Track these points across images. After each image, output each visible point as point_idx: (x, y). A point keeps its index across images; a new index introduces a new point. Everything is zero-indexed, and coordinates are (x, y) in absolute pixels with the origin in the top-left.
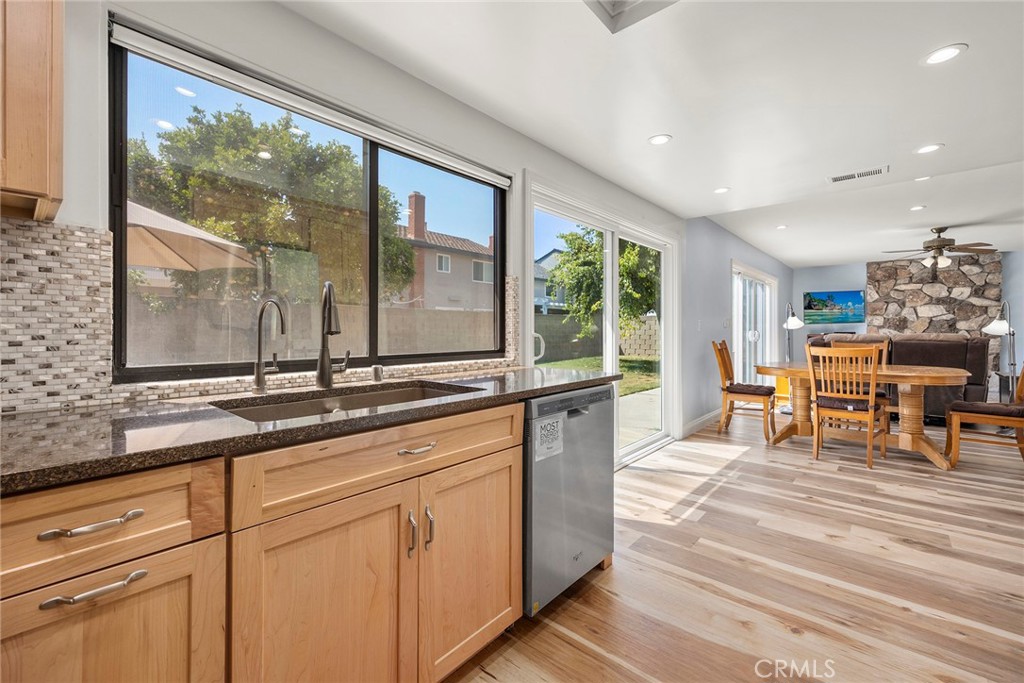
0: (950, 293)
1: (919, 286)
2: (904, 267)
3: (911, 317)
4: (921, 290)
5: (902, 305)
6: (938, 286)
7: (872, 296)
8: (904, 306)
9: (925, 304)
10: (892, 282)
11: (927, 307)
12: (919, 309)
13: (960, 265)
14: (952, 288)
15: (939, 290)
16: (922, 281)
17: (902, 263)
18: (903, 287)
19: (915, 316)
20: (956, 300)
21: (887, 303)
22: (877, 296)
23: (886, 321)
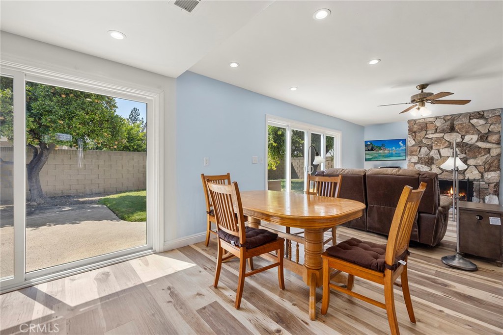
0: (463, 139)
1: (442, 135)
2: (432, 122)
3: (436, 156)
4: (443, 137)
5: (430, 148)
6: (454, 135)
7: (411, 142)
8: (432, 149)
9: (445, 147)
10: (424, 133)
11: (446, 150)
12: (441, 151)
13: (470, 119)
14: (464, 136)
15: (455, 138)
16: (443, 131)
17: (431, 120)
18: (431, 136)
19: (439, 155)
20: (467, 144)
21: (420, 147)
22: (413, 143)
23: (420, 159)
